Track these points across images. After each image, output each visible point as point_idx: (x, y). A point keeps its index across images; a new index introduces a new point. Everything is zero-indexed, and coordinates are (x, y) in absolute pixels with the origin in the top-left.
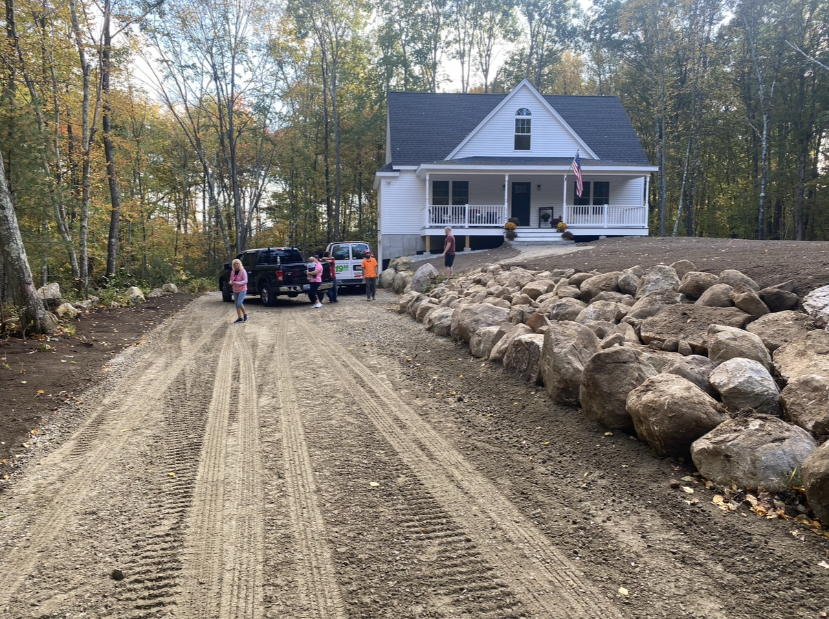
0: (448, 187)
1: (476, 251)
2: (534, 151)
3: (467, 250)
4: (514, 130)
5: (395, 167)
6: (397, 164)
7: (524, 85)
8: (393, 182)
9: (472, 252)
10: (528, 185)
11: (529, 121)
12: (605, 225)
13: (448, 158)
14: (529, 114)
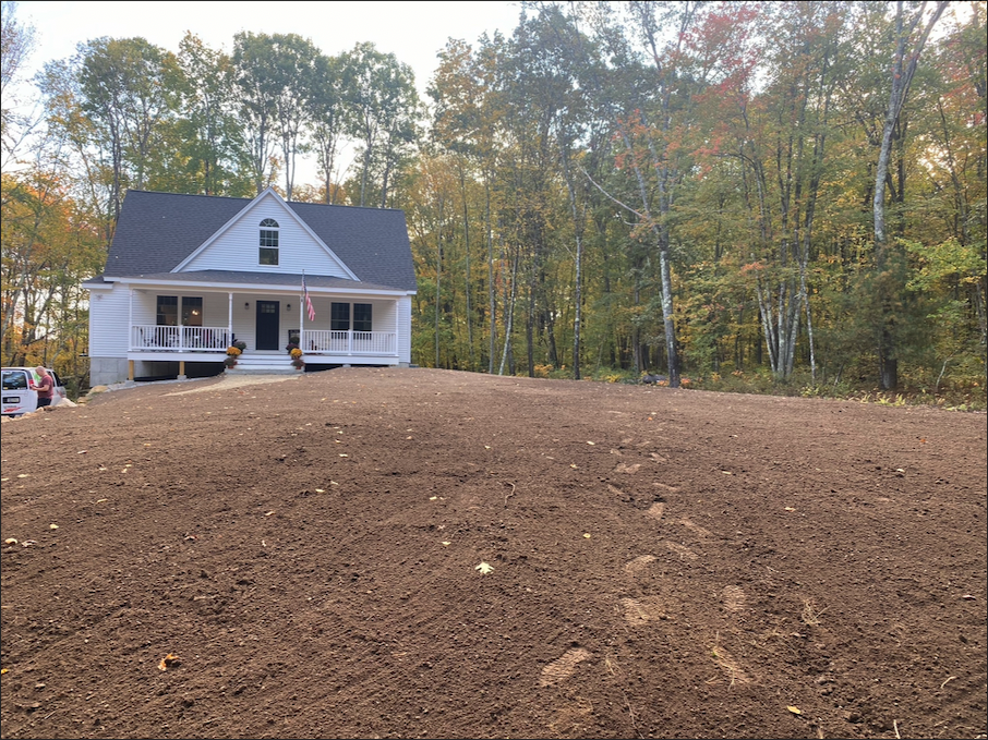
0: (176, 304)
1: (193, 380)
2: (284, 266)
3: (182, 377)
4: (259, 243)
5: (106, 279)
6: (109, 275)
7: (269, 193)
8: (104, 295)
9: (187, 380)
10: (277, 304)
11: (276, 233)
12: (349, 352)
13: (176, 270)
14: (277, 225)
